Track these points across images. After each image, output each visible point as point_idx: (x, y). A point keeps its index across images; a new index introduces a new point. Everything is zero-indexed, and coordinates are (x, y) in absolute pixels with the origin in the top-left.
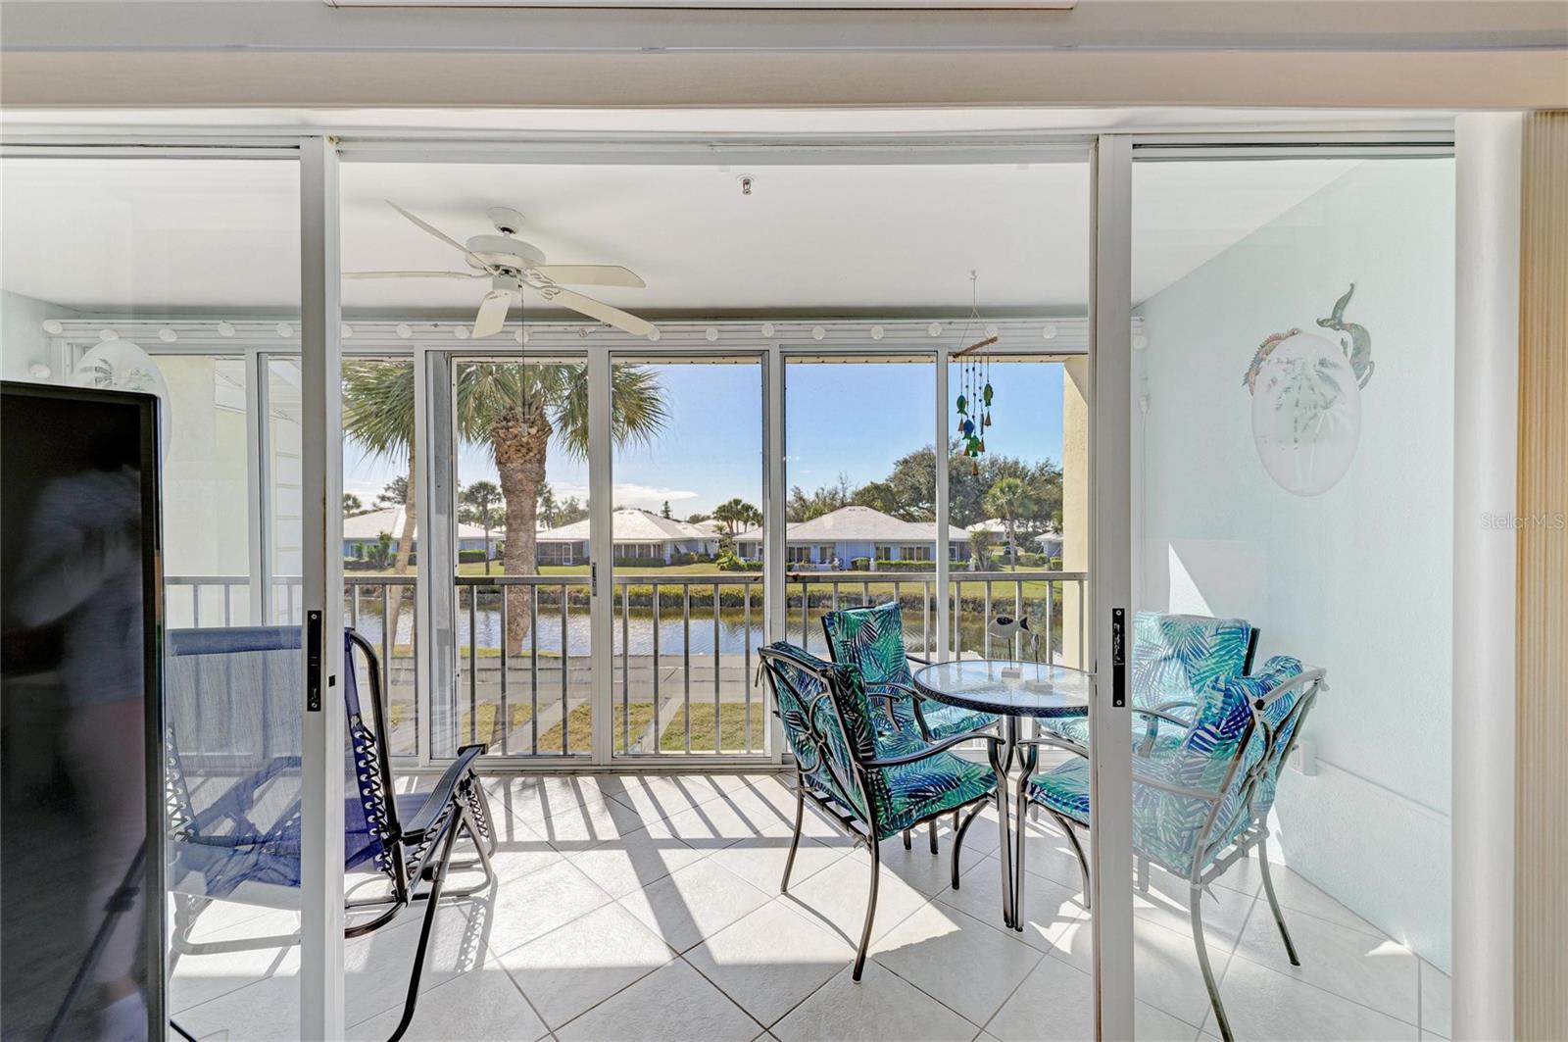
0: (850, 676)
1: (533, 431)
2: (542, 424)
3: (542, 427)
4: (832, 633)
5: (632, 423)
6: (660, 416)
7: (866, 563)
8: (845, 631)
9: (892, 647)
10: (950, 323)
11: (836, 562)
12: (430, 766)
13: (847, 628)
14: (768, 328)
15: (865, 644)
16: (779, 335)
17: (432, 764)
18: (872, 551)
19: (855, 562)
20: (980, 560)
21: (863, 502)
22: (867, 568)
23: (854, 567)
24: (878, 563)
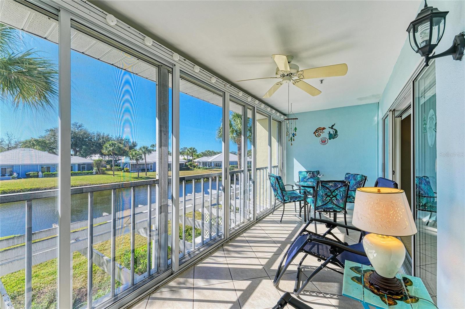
7: (36, 174)
18: (39, 168)
19: (29, 174)
20: (98, 170)
21: (26, 147)
22: (37, 176)
23: (28, 176)
24: (44, 174)
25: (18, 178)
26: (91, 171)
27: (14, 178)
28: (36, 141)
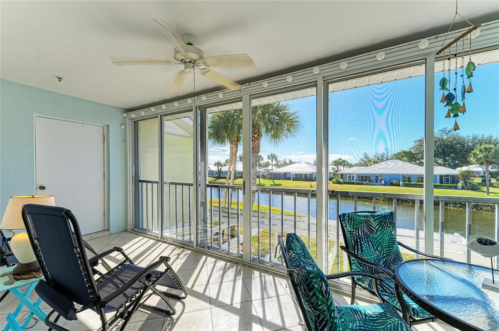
0: (311, 281)
1: (256, 136)
2: (259, 133)
3: (258, 135)
4: (344, 225)
5: (289, 130)
6: (300, 128)
7: (398, 183)
8: (352, 225)
9: (387, 238)
10: (436, 38)
11: (383, 182)
12: (196, 249)
13: (353, 224)
14: (316, 70)
15: (365, 234)
16: (322, 72)
17: (197, 248)
18: (401, 178)
19: (392, 182)
20: (465, 184)
21: (397, 158)
22: (398, 185)
23: (392, 184)
24: (404, 184)
25: (385, 185)
26: (454, 185)
27: (382, 185)
28: (404, 152)
